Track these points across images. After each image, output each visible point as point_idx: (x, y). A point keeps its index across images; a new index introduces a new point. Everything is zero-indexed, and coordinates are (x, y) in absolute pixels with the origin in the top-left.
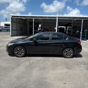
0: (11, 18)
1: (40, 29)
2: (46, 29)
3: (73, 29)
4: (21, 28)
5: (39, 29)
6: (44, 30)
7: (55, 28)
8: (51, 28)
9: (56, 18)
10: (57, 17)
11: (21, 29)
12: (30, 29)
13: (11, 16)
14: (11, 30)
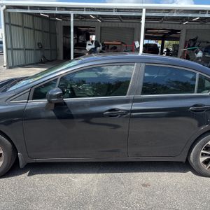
0: (4, 11)
1: (93, 46)
2: (110, 47)
3: (189, 47)
4: (39, 44)
5: (88, 48)
6: (103, 49)
7: (137, 43)
8: (123, 43)
9: (141, 10)
10: (144, 10)
11: (40, 47)
12: (64, 47)
13: (4, 7)
14: (7, 49)
